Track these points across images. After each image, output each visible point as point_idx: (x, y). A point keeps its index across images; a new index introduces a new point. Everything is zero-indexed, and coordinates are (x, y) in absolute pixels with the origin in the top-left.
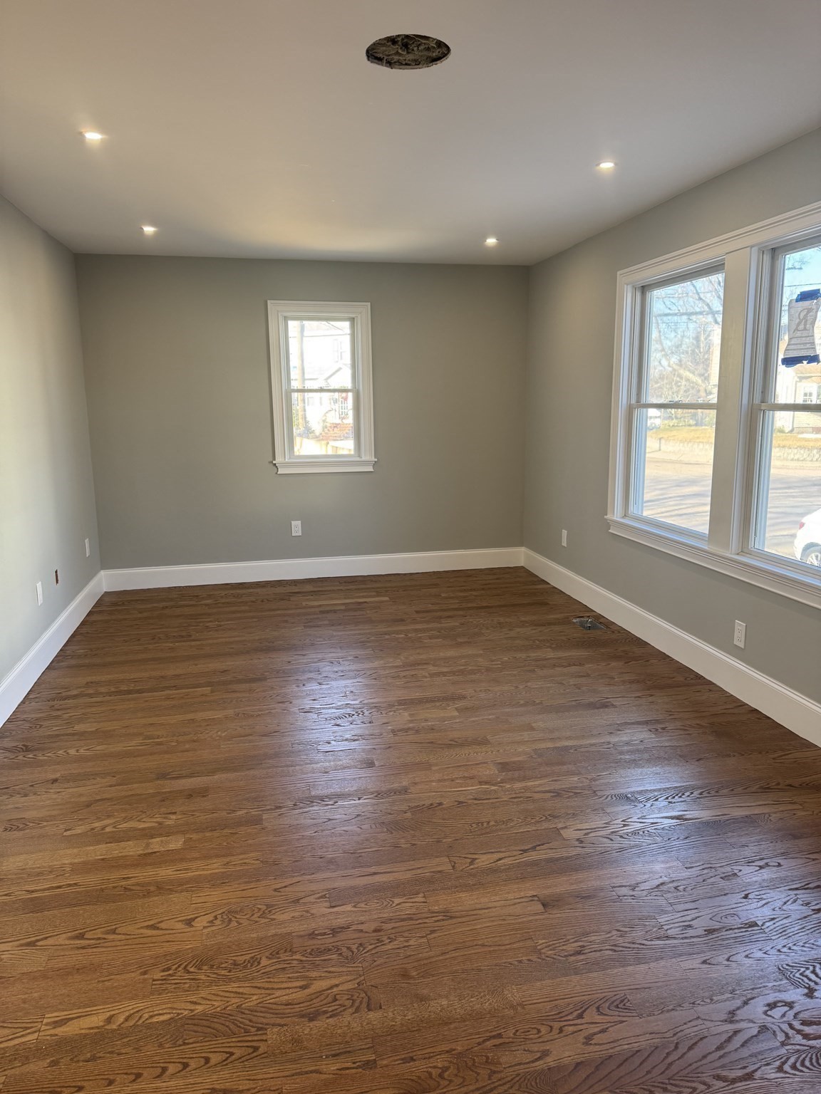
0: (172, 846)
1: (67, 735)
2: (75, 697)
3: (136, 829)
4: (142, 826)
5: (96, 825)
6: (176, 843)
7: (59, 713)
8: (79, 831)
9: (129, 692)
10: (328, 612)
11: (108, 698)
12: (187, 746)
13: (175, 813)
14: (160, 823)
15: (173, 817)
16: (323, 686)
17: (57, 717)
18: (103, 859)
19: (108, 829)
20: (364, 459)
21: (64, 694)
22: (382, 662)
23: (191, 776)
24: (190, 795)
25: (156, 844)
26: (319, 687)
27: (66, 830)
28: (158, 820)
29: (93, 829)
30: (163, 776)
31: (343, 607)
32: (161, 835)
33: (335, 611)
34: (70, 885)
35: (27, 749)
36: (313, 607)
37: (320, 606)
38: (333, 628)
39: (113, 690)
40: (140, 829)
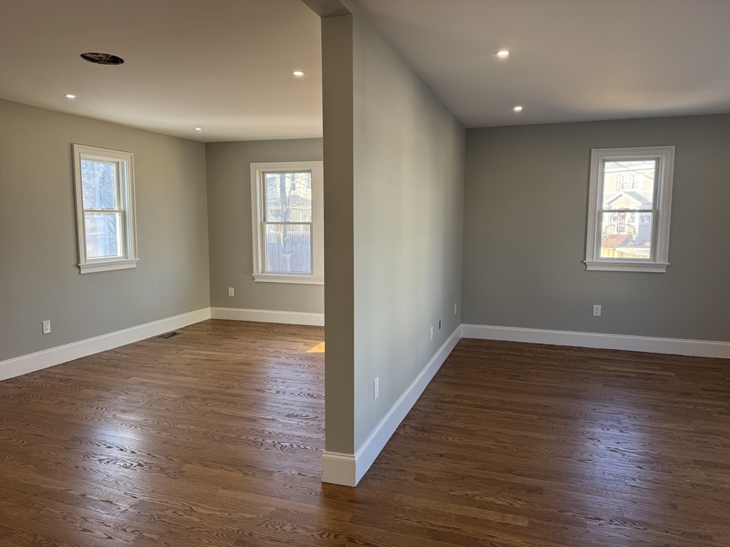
0: (520, 524)
1: (446, 426)
2: (449, 402)
3: (494, 503)
4: (499, 502)
5: (469, 493)
6: (523, 522)
7: (440, 411)
8: (459, 494)
9: (482, 407)
10: (622, 377)
11: (469, 408)
12: (524, 454)
13: (520, 500)
14: (511, 504)
15: (520, 502)
16: (624, 434)
17: (439, 413)
18: (475, 518)
19: (477, 498)
20: (658, 262)
21: (442, 399)
22: (674, 425)
23: (529, 476)
24: (531, 490)
25: (509, 518)
26: (621, 434)
27: (451, 491)
28: (510, 501)
29: (467, 495)
30: (510, 471)
31: (634, 375)
32: (512, 513)
33: (628, 377)
34: (455, 529)
35: (424, 430)
36: (608, 371)
37: (615, 371)
38: (627, 389)
39: (472, 403)
40: (497, 504)
